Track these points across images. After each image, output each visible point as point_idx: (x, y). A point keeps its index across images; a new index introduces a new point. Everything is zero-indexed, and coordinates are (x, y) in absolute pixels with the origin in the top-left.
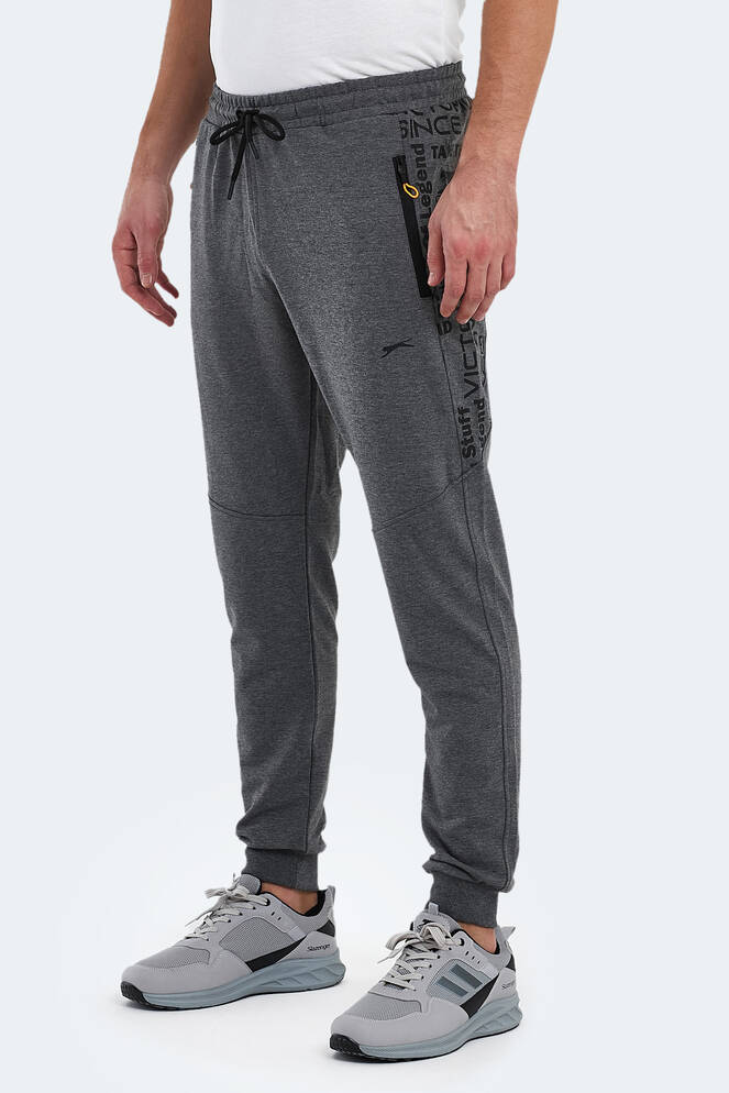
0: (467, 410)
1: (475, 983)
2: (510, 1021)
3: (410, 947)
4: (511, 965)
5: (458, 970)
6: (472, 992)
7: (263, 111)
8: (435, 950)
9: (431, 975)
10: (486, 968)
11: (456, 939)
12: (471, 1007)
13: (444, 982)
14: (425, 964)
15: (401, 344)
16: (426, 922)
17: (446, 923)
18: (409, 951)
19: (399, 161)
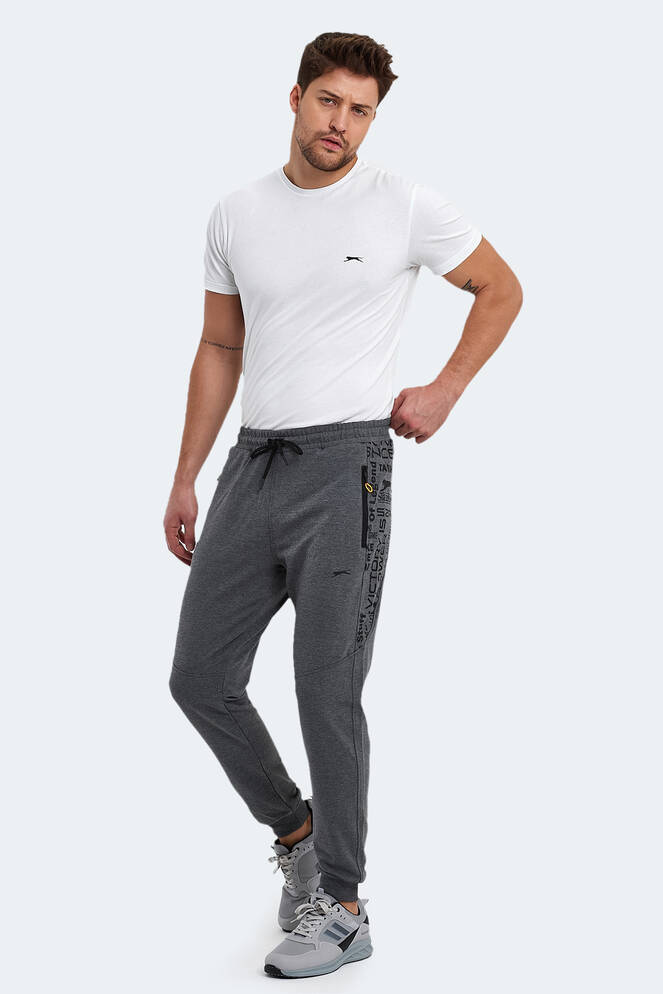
0: (364, 616)
1: (346, 932)
2: (366, 952)
3: (309, 913)
4: (366, 922)
5: (336, 926)
6: (344, 937)
7: (286, 439)
8: (322, 915)
9: (320, 929)
10: (351, 924)
11: (335, 908)
12: (344, 946)
13: (328, 932)
14: (317, 923)
15: (345, 572)
16: (318, 899)
17: (329, 899)
18: (309, 916)
19: (364, 469)
